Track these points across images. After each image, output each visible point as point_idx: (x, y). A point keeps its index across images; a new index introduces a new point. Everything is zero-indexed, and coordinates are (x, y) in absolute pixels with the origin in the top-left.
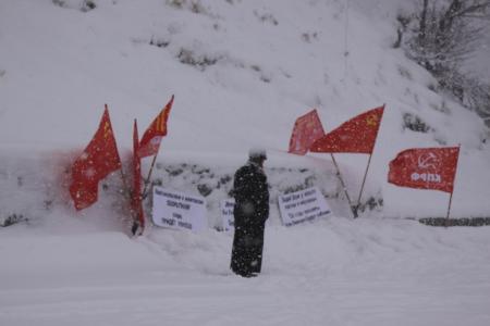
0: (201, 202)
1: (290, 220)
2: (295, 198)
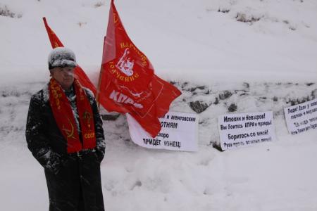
0: (193, 120)
1: (295, 129)
2: (300, 108)
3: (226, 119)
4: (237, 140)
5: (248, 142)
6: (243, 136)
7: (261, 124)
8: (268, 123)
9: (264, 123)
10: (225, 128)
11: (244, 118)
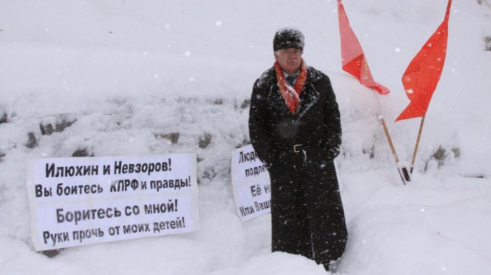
3: (50, 170)
4: (84, 225)
5: (114, 231)
6: (100, 213)
7: (157, 185)
8: (179, 184)
9: (170, 184)
10: (48, 193)
11: (106, 170)
